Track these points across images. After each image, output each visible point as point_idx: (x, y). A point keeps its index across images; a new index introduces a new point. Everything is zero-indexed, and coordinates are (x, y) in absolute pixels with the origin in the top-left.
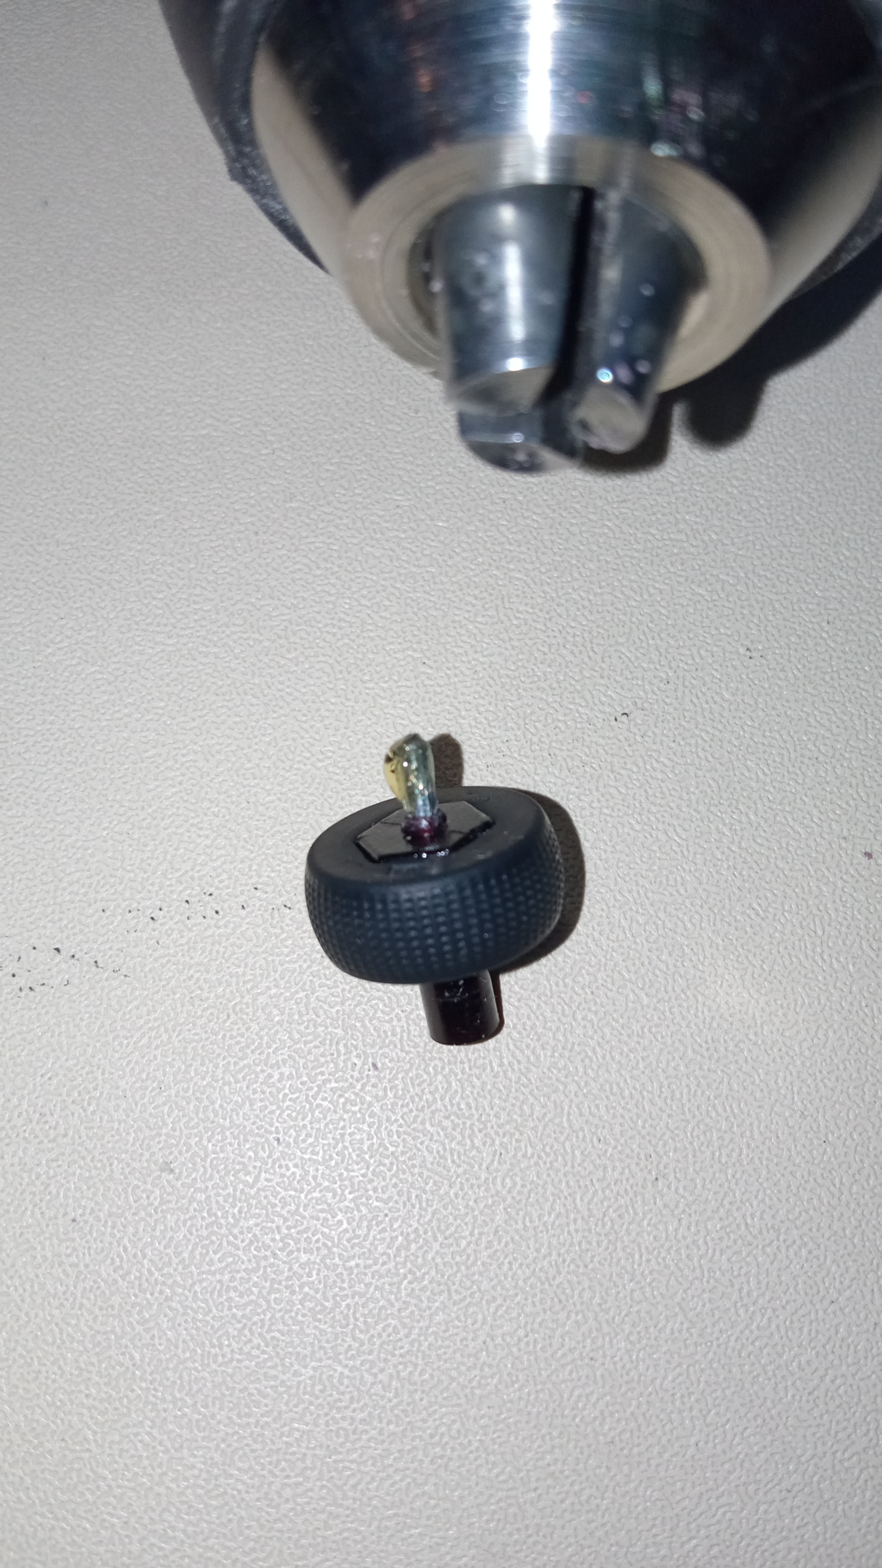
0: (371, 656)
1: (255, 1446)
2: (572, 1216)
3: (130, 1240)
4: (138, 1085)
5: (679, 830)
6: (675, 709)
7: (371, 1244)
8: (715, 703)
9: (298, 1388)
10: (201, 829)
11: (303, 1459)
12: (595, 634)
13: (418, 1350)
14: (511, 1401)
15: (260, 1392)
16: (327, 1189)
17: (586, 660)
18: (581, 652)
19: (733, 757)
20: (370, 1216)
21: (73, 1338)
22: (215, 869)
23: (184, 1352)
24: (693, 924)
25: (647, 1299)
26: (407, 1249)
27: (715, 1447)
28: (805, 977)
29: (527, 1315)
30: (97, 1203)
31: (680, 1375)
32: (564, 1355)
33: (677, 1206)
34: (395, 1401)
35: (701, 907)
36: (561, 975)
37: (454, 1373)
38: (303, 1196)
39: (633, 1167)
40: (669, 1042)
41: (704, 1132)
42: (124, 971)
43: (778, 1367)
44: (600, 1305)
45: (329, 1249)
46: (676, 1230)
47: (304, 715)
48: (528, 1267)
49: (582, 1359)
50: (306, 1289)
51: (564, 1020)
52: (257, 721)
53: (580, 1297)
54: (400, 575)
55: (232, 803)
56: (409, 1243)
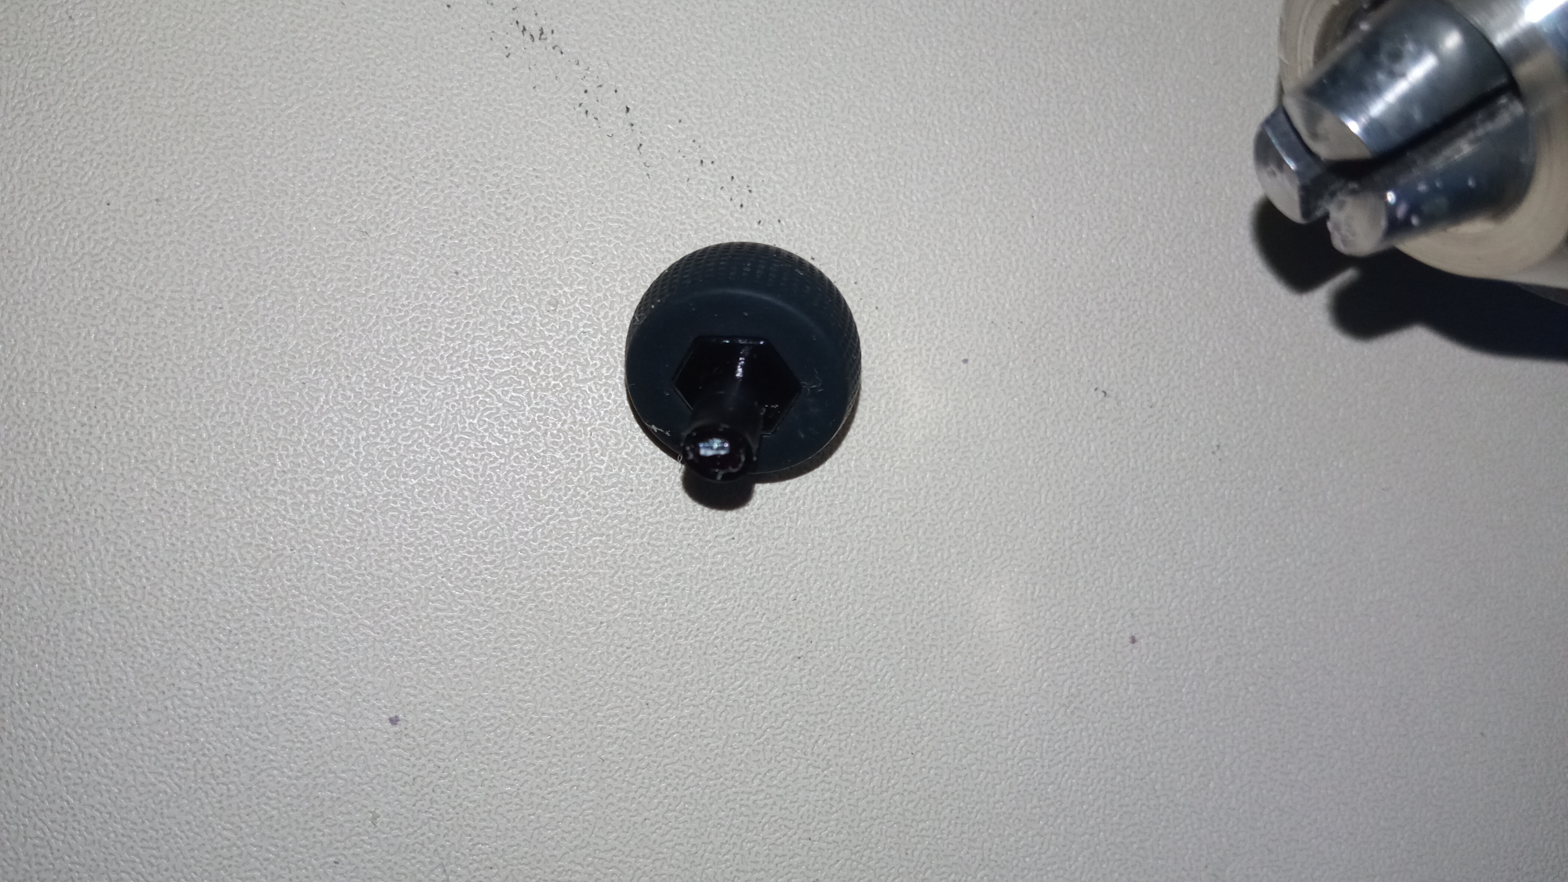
0: (1009, 172)
1: (408, 520)
2: (730, 619)
3: (475, 323)
4: (582, 245)
5: (1050, 494)
6: (1136, 427)
7: (605, 495)
8: (1162, 451)
9: (471, 519)
10: (790, 145)
11: (426, 560)
12: (1148, 326)
13: (561, 582)
14: (577, 671)
15: (447, 494)
16: (617, 435)
17: (1124, 334)
18: (1127, 326)
19: (1131, 494)
20: (621, 479)
21: (378, 337)
22: (770, 179)
23: (432, 421)
24: (992, 555)
25: (715, 711)
26: (621, 523)
27: (653, 833)
28: (1015, 658)
29: (641, 638)
30: (481, 280)
31: (683, 772)
32: (636, 683)
33: (792, 685)
34: (515, 592)
35: (1008, 551)
36: (886, 488)
37: (565, 618)
38: (599, 422)
39: (795, 636)
40: (898, 598)
41: (856, 667)
42: (650, 170)
43: (739, 835)
44: (687, 682)
45: (579, 469)
46: (776, 696)
47: (929, 157)
48: (674, 614)
49: (642, 698)
50: (540, 473)
51: (857, 513)
52: (898, 125)
53: (682, 664)
54: (1085, 147)
55: (826, 154)
56: (626, 520)
